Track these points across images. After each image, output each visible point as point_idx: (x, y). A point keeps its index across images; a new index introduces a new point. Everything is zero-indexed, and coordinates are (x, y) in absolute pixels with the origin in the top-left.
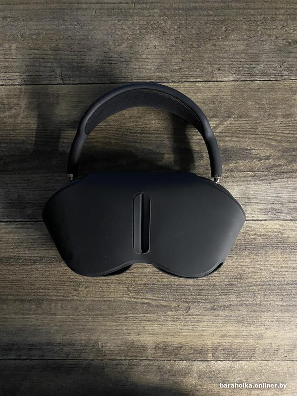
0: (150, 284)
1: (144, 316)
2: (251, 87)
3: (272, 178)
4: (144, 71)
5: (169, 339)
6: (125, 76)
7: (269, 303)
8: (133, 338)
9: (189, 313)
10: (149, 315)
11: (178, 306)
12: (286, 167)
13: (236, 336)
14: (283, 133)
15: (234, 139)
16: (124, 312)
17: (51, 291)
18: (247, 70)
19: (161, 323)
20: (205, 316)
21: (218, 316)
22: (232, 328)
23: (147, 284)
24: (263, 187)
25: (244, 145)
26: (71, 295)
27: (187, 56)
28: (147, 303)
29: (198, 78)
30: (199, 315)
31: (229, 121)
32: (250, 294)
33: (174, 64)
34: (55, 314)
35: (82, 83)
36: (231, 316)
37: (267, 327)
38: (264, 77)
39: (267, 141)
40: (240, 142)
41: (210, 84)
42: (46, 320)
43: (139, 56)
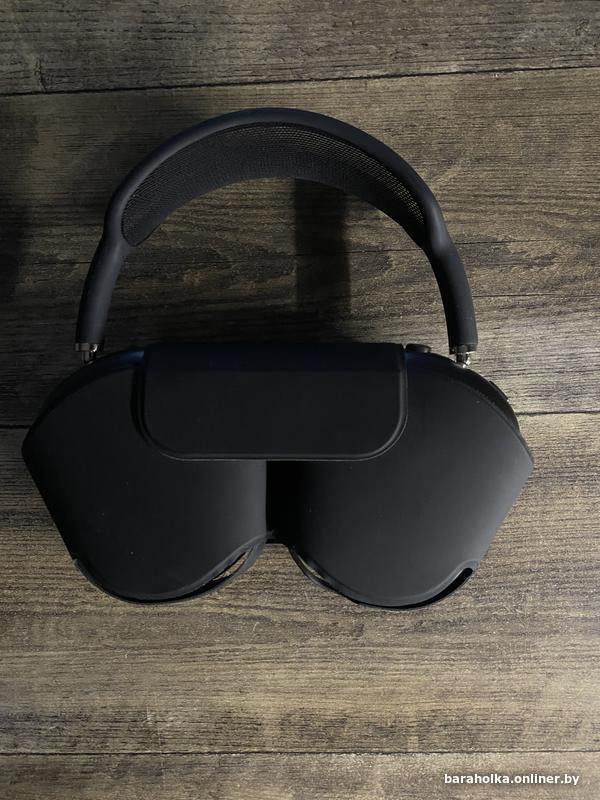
0: (267, 573)
1: (255, 649)
2: (504, 87)
3: (557, 309)
4: (241, 55)
5: (313, 703)
6: (195, 70)
7: (553, 613)
8: (228, 700)
9: (361, 640)
10: (265, 646)
11: (335, 624)
12: (591, 283)
13: (474, 694)
14: (585, 199)
15: (463, 216)
16: (205, 639)
17: (29, 592)
18: (493, 43)
19: (293, 665)
20: (400, 646)
21: (430, 645)
22: (465, 674)
23: (261, 573)
24: (535, 332)
25: (489, 231)
26: (79, 600)
27: (344, 14)
28: (259, 618)
29: (373, 69)
30: (385, 645)
31: (452, 173)
32: (507, 592)
33: (314, 34)
34: (42, 648)
35: (91, 88)
36: (461, 646)
37: (549, 671)
38: (536, 60)
39: (544, 219)
40: (477, 222)
41: (403, 81)
42: (22, 660)
43: (226, 18)
